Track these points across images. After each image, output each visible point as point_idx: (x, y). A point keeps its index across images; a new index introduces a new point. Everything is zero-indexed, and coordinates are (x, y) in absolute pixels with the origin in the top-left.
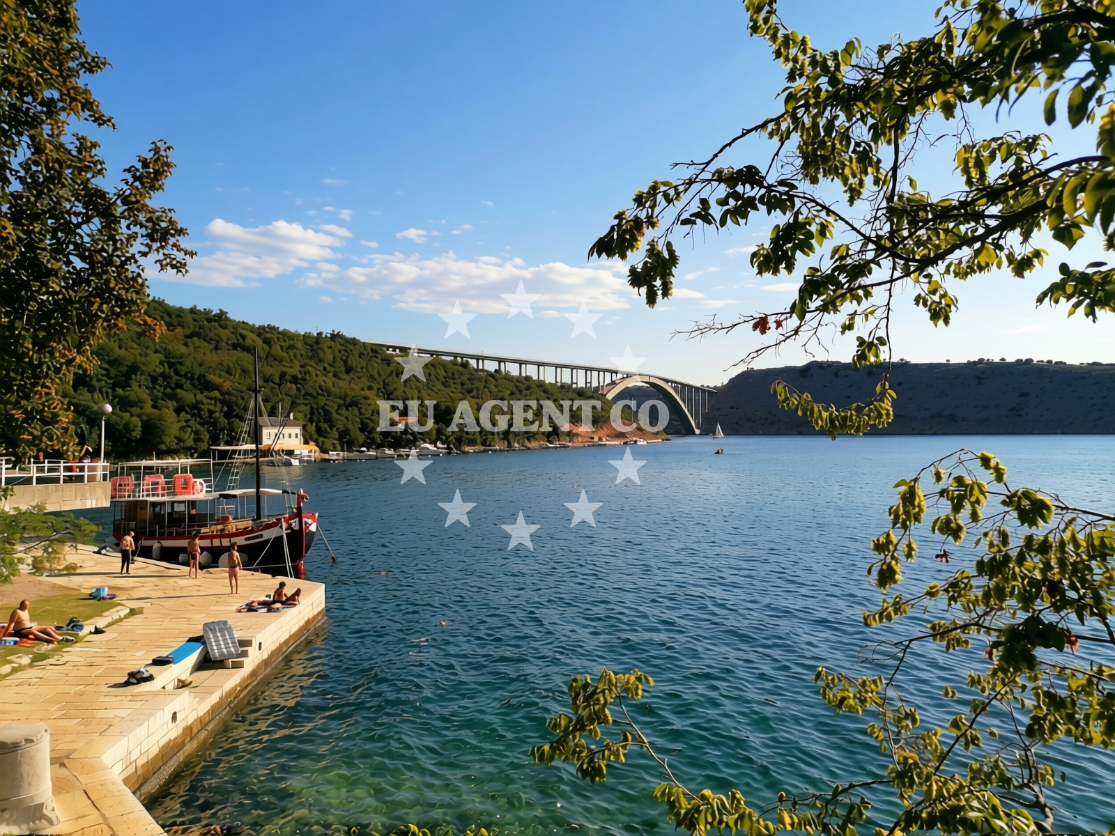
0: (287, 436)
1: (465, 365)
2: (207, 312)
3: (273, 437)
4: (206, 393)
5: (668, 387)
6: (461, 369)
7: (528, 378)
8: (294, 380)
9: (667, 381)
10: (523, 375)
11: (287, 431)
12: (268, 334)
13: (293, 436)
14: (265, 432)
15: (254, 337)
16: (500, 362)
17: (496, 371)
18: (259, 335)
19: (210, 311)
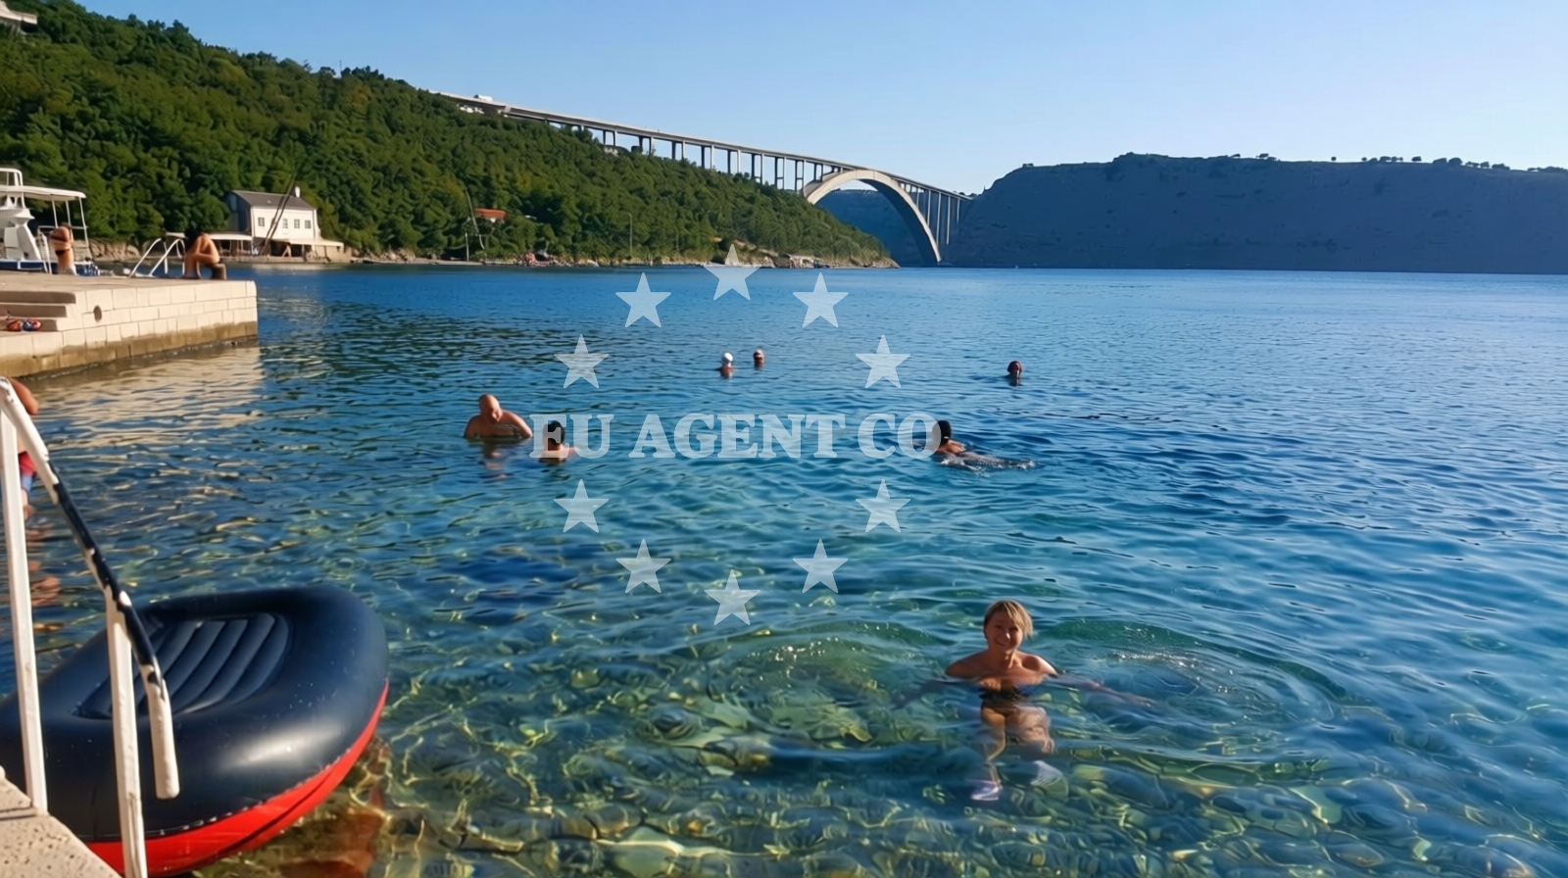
0: (291, 224)
1: (583, 136)
2: (154, 26)
3: (268, 223)
4: (154, 150)
5: (904, 192)
6: (576, 140)
7: (684, 162)
8: (302, 137)
9: (900, 181)
10: (678, 158)
11: (290, 214)
12: (256, 66)
13: (302, 224)
14: (256, 213)
15: (239, 70)
16: (641, 138)
17: (634, 148)
18: (245, 67)
19: (158, 25)
